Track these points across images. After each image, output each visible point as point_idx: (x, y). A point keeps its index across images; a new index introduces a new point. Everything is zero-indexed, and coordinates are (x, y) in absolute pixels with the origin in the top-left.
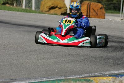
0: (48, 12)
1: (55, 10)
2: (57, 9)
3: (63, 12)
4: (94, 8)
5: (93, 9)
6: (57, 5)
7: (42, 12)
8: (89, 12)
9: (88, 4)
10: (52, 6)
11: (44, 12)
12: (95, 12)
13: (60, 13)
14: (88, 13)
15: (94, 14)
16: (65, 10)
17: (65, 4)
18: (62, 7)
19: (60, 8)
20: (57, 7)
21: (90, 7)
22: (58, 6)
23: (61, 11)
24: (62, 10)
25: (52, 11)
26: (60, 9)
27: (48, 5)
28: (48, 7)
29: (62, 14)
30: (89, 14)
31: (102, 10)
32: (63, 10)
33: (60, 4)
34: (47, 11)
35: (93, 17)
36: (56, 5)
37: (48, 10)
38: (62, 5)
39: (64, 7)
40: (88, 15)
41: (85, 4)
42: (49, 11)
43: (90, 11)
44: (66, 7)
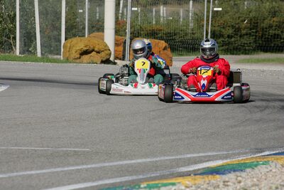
0: (78, 61)
1: (91, 56)
2: (94, 53)
3: (104, 59)
6: (94, 47)
7: (67, 59)
10: (85, 49)
11: (70, 60)
13: (100, 61)
17: (106, 45)
18: (102, 50)
19: (98, 52)
20: (93, 50)
22: (96, 49)
23: (101, 57)
24: (103, 54)
25: (85, 57)
26: (99, 54)
27: (78, 48)
28: (79, 52)
29: (103, 62)
31: (165, 51)
32: (103, 56)
33: (98, 44)
34: (77, 59)
36: (92, 47)
37: (78, 56)
38: (101, 47)
39: (106, 50)
42: (80, 58)
44: (109, 50)
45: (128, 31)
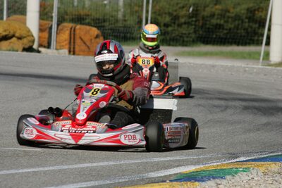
1: (11, 43)
2: (14, 39)
3: (26, 47)
4: (82, 37)
5: (82, 39)
6: (15, 32)
8: (74, 45)
9: (71, 29)
12: (85, 43)
13: (21, 49)
14: (72, 47)
15: (83, 47)
16: (30, 41)
17: (29, 31)
18: (24, 35)
19: (20, 38)
20: (13, 36)
21: (74, 34)
22: (17, 35)
23: (23, 44)
24: (25, 41)
26: (20, 41)
29: (25, 50)
30: (74, 48)
31: (98, 39)
32: (26, 43)
33: (20, 29)
35: (81, 53)
36: (12, 32)
38: (24, 33)
39: (28, 36)
40: (72, 49)
41: (66, 29)
43: (74, 43)
44: (33, 36)
45: (55, 15)
